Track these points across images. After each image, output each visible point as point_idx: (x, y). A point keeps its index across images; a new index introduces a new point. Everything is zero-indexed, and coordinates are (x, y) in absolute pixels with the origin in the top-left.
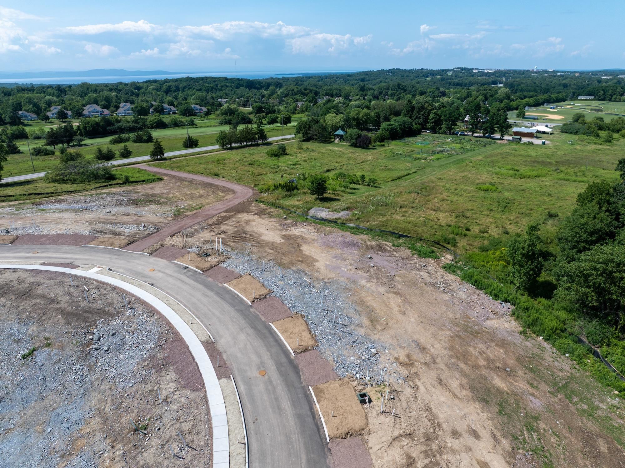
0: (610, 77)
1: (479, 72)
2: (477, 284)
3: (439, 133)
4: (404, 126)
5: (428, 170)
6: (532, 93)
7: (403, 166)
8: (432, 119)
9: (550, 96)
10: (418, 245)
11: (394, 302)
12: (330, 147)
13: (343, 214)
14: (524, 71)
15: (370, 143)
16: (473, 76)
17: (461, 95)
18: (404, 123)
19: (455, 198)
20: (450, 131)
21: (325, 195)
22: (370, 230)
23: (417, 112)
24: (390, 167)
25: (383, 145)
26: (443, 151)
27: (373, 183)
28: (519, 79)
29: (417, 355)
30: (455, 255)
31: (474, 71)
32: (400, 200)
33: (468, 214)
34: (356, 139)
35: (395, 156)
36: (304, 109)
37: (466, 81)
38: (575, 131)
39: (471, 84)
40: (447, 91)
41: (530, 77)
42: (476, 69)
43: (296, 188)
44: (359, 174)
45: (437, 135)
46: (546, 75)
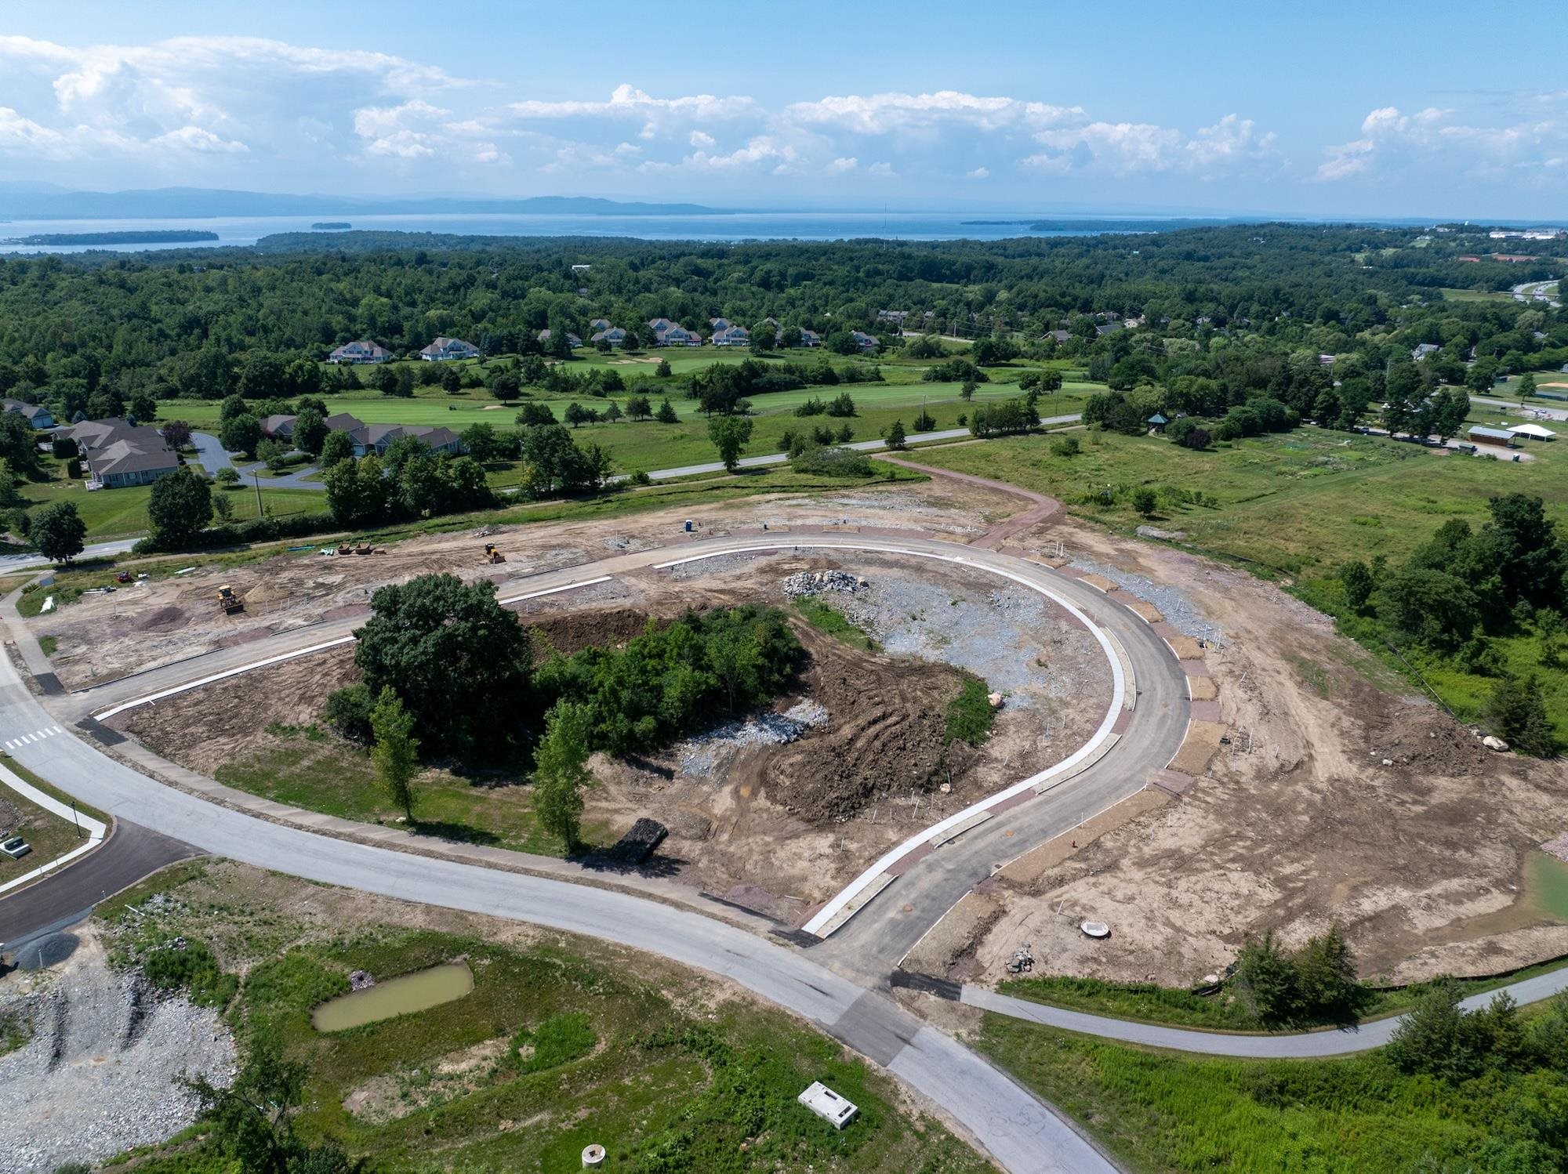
1: (1506, 239)
2: (1310, 602)
3: (1332, 428)
4: (1269, 415)
5: (1294, 491)
7: (1256, 483)
8: (1321, 403)
10: (1259, 570)
11: (1228, 605)
12: (1141, 444)
13: (1178, 535)
15: (1208, 442)
16: (1483, 251)
18: (1269, 408)
19: (1315, 529)
20: (1350, 426)
21: (1153, 513)
22: (1208, 552)
23: (1297, 388)
24: (1237, 483)
25: (1230, 447)
26: (1326, 463)
27: (1212, 504)
29: (1243, 634)
30: (1296, 581)
31: (1494, 235)
32: (1244, 526)
33: (1325, 547)
34: (1186, 434)
35: (1247, 467)
36: (1070, 349)
40: (1391, 310)
42: (1502, 229)
43: (1112, 502)
44: (1193, 491)
45: (1327, 431)
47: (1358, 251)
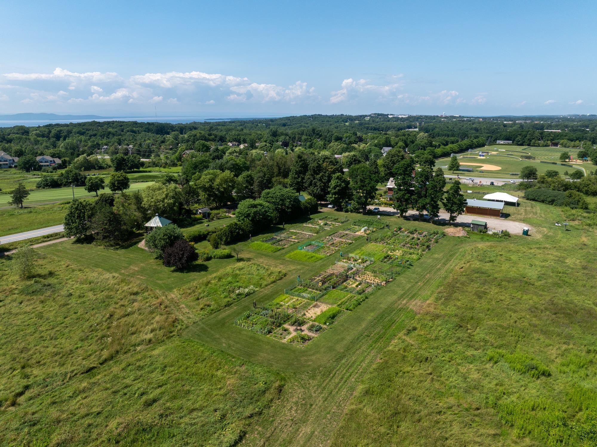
0: (510, 122)
1: (394, 117)
3: (347, 211)
4: (283, 205)
6: (452, 138)
8: (335, 188)
9: (472, 141)
14: (434, 116)
16: (389, 121)
17: (379, 141)
18: (284, 199)
20: (363, 208)
23: (312, 175)
28: (432, 124)
31: (390, 117)
37: (383, 126)
38: (549, 199)
39: (388, 129)
40: (364, 136)
41: (440, 122)
42: (391, 115)
45: (343, 213)
46: (454, 120)
47: (346, 122)
